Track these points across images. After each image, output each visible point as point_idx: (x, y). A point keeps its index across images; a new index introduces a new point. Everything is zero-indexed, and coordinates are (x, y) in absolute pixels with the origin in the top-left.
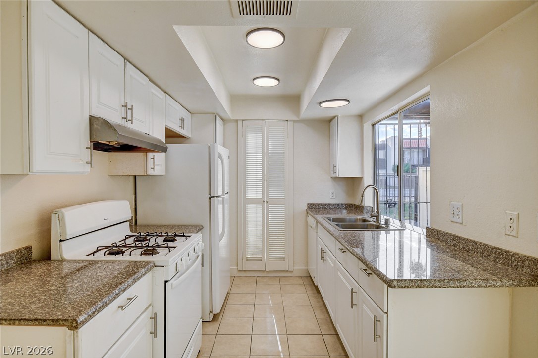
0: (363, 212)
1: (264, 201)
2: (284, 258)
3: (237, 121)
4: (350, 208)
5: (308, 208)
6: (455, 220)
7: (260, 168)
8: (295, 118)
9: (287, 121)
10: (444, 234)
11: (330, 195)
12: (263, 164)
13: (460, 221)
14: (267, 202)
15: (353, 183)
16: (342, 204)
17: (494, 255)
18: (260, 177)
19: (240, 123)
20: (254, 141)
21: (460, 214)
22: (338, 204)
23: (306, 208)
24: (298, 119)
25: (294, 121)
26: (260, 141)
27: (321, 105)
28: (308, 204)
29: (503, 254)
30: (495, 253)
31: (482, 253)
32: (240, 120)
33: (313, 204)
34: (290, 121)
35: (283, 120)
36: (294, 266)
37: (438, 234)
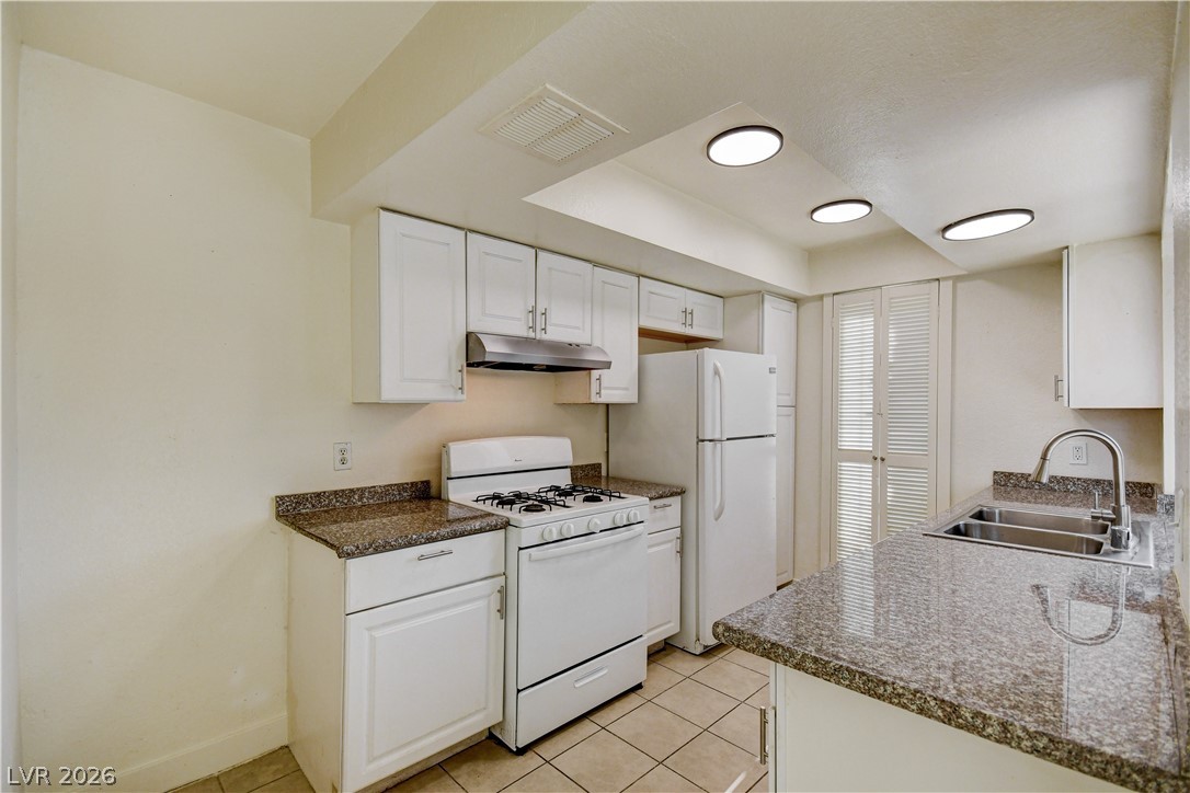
1: (876, 459)
3: (821, 297)
5: (997, 481)
7: (868, 389)
9: (938, 280)
11: (1069, 455)
12: (874, 381)
14: (883, 460)
18: (869, 407)
19: (827, 301)
20: (857, 333)
22: (1097, 481)
23: (990, 482)
25: (957, 279)
26: (869, 331)
28: (995, 473)
32: (828, 295)
33: (1009, 475)
34: (946, 279)
35: (929, 281)
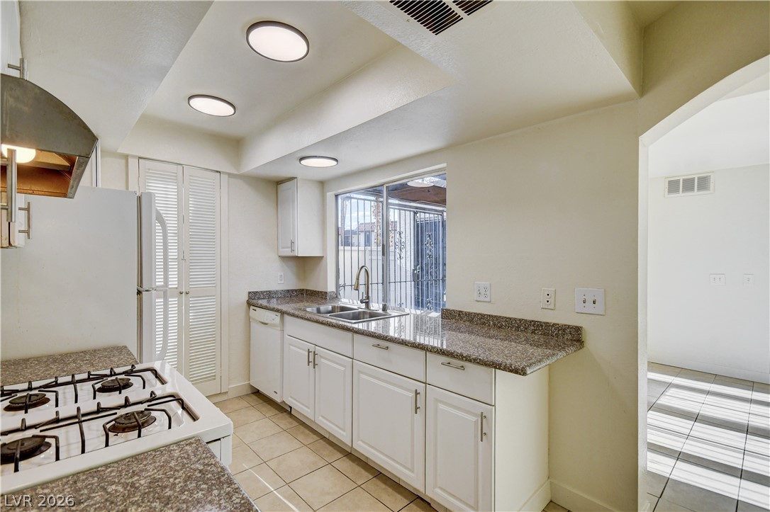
0: (326, 299)
1: (182, 293)
2: (215, 376)
3: (126, 157)
4: (302, 294)
5: (250, 298)
6: (482, 298)
7: (173, 240)
8: (234, 171)
9: (219, 172)
10: (468, 314)
11: (278, 279)
13: (488, 299)
14: (186, 293)
15: (304, 264)
16: (292, 291)
17: (533, 328)
18: (174, 255)
19: (133, 163)
21: (488, 293)
22: (288, 291)
23: (246, 299)
24: (235, 172)
25: (230, 175)
27: (302, 162)
28: (250, 293)
29: (542, 326)
30: (533, 326)
31: (519, 327)
32: (134, 157)
33: (255, 293)
34: (225, 173)
35: (213, 171)
36: (229, 385)
37: (459, 315)
